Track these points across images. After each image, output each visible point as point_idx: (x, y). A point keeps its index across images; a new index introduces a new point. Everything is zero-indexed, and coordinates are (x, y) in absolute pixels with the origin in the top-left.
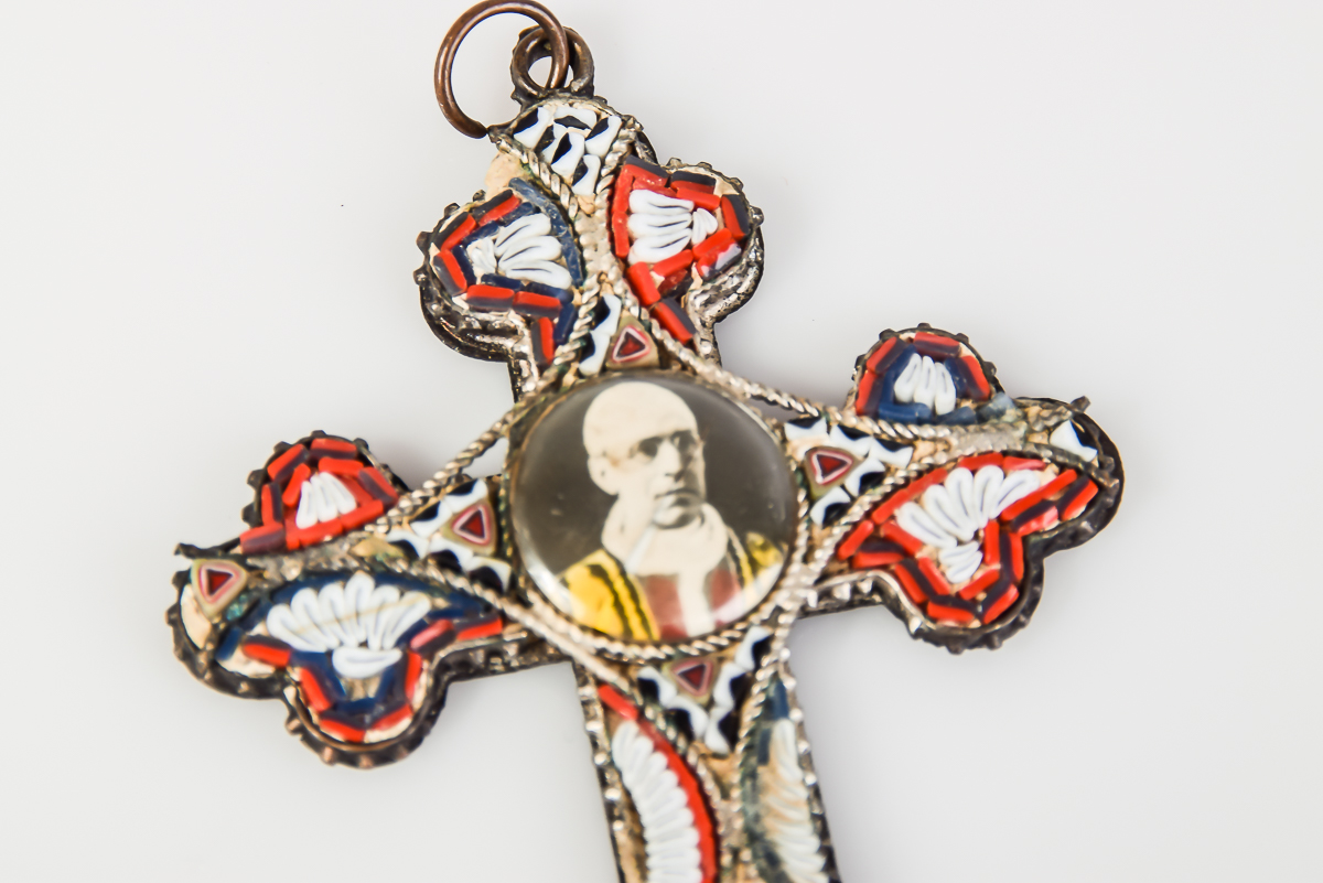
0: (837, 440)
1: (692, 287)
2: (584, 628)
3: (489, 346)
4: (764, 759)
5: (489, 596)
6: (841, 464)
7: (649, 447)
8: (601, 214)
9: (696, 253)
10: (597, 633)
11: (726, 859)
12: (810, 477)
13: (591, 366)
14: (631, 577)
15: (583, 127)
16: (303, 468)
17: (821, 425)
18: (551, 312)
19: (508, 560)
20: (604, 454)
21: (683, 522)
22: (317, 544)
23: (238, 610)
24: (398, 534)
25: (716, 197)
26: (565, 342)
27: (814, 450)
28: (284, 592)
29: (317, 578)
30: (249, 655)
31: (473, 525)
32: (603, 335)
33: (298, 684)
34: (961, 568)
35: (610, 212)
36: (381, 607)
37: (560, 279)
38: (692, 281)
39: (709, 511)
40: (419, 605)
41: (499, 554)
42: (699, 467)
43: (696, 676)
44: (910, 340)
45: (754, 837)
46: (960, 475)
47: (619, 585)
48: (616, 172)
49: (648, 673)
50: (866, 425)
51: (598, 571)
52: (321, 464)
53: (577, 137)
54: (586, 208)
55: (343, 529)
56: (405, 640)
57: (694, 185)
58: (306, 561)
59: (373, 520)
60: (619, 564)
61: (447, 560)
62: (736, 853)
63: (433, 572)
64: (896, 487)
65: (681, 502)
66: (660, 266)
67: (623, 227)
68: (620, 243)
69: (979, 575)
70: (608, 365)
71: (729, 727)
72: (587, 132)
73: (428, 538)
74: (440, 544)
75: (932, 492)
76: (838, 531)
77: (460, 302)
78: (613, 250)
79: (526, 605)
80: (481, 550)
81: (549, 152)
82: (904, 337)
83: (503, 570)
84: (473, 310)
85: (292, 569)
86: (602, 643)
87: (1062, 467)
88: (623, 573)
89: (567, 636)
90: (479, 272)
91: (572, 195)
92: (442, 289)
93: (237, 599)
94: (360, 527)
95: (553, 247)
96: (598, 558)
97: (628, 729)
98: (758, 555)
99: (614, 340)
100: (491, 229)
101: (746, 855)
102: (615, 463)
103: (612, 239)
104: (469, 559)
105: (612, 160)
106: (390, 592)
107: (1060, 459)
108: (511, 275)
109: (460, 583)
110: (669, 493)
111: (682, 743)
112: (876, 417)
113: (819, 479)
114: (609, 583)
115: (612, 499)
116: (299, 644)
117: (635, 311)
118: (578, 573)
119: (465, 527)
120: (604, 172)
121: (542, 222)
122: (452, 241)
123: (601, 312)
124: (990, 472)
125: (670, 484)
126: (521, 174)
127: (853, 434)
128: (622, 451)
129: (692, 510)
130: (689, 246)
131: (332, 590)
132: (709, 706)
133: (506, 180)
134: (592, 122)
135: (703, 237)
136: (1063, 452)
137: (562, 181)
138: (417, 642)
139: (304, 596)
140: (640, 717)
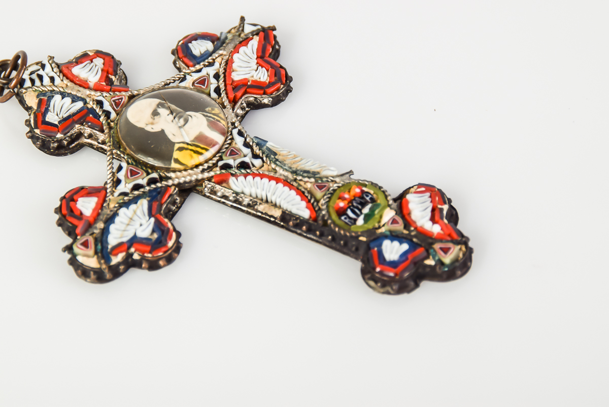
0: (196, 76)
1: (114, 80)
2: (192, 169)
3: (76, 146)
4: (275, 154)
5: (159, 185)
6: (205, 79)
7: (155, 113)
8: (70, 84)
9: (106, 69)
10: (197, 166)
11: (295, 184)
12: (201, 89)
13: (113, 115)
14: (190, 143)
15: (39, 70)
16: (72, 203)
17: (188, 77)
18: (87, 114)
19: (153, 173)
20: (147, 125)
21: (186, 121)
22: (99, 214)
23: (99, 247)
24: (116, 194)
25: (93, 55)
26: (100, 117)
27: (193, 84)
28: (105, 232)
29: (110, 220)
30: (116, 255)
31: (133, 173)
32: (107, 106)
33: (135, 252)
34: (263, 76)
35: (72, 81)
36: (135, 212)
37: (79, 105)
38: (112, 79)
39: (188, 113)
40: (144, 203)
41: (148, 174)
42: (173, 107)
43: (234, 153)
44: (183, 43)
45: (295, 172)
46: (236, 56)
47: (190, 147)
48: (61, 72)
49: (220, 163)
50: (198, 67)
51: (181, 149)
52: (75, 197)
53: (41, 72)
54: (64, 86)
55: (101, 206)
56: (150, 215)
57: (84, 58)
58: (102, 220)
59: (106, 196)
60: (183, 143)
61: (137, 187)
62: (295, 180)
63: (136, 193)
64: (224, 73)
65: (180, 117)
66: (100, 80)
67: (80, 80)
68: (84, 84)
69: (269, 74)
70: (117, 112)
71: (255, 156)
72: (41, 70)
73: (125, 187)
74: (130, 186)
75: (234, 66)
76: (223, 94)
77: (59, 136)
78: (85, 88)
79: (170, 178)
80: (143, 177)
81: (38, 82)
82: (180, 44)
83: (155, 175)
84: (65, 134)
85: (101, 225)
86: (201, 168)
87: (257, 34)
88: (188, 144)
89: (190, 175)
90: (56, 123)
91: (56, 87)
92: (50, 137)
93: (96, 245)
94: (104, 201)
95: (68, 100)
96: (177, 146)
97: (232, 180)
98: (213, 112)
99: (111, 105)
100: (47, 110)
101: (299, 178)
102: (152, 124)
103: (80, 86)
104: (143, 181)
105: (56, 70)
106: (133, 207)
107: (254, 33)
108: (65, 116)
109: (148, 188)
110: (174, 118)
111: (249, 171)
112: (199, 63)
113: (204, 87)
114: (187, 149)
115: (163, 131)
116: (125, 239)
117: (108, 95)
118: (176, 154)
119: (132, 175)
120: (58, 74)
121: (58, 97)
122: (40, 123)
123: (100, 103)
124: (242, 49)
125: (171, 117)
126: (37, 93)
127: (199, 71)
128: (151, 120)
129: (185, 116)
130: (102, 70)
131: (117, 219)
132: (245, 156)
133: (35, 98)
134: (39, 67)
135: (103, 66)
136: (253, 31)
137: (50, 86)
138: (154, 212)
139: (112, 228)
140: (233, 175)
